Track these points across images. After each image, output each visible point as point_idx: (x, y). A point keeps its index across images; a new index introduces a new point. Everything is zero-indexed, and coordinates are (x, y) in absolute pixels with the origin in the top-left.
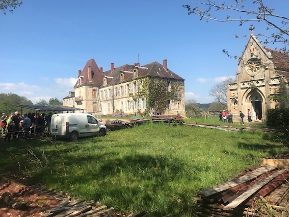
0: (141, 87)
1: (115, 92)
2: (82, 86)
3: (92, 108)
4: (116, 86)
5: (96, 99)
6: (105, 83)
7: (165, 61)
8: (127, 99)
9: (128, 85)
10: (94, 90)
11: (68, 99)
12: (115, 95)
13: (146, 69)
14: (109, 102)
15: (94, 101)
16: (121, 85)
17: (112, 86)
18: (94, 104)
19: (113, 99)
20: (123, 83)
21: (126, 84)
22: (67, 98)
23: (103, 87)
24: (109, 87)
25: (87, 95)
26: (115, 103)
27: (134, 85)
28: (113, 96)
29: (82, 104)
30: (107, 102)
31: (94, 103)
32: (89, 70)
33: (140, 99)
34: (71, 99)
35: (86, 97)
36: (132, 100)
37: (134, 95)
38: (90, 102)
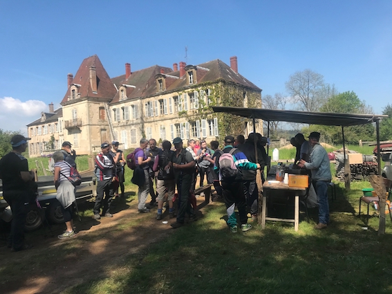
0: (205, 99)
1: (145, 110)
2: (80, 100)
3: (99, 139)
4: (147, 100)
5: (105, 123)
6: (123, 95)
7: (234, 60)
8: (174, 121)
9: (176, 98)
10: (102, 108)
11: (40, 126)
12: (146, 114)
13: (206, 71)
14: (133, 127)
15: (103, 127)
16: (161, 97)
17: (139, 101)
18: (103, 132)
19: (143, 123)
20: (163, 94)
21: (170, 96)
22: (37, 123)
23: (119, 103)
24: (132, 103)
25: (90, 116)
26: (146, 130)
27: (188, 97)
28: (142, 118)
29: (80, 131)
30: (128, 127)
31: (102, 130)
32: (92, 74)
33: (205, 122)
34: (46, 125)
35: (90, 120)
36: (186, 122)
37: (189, 113)
38: (96, 129)
